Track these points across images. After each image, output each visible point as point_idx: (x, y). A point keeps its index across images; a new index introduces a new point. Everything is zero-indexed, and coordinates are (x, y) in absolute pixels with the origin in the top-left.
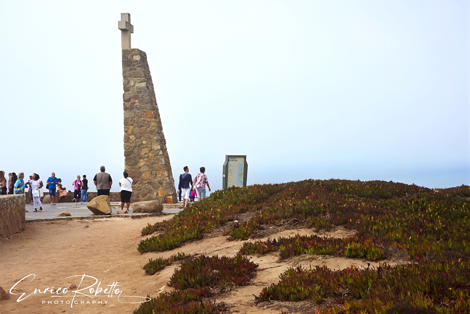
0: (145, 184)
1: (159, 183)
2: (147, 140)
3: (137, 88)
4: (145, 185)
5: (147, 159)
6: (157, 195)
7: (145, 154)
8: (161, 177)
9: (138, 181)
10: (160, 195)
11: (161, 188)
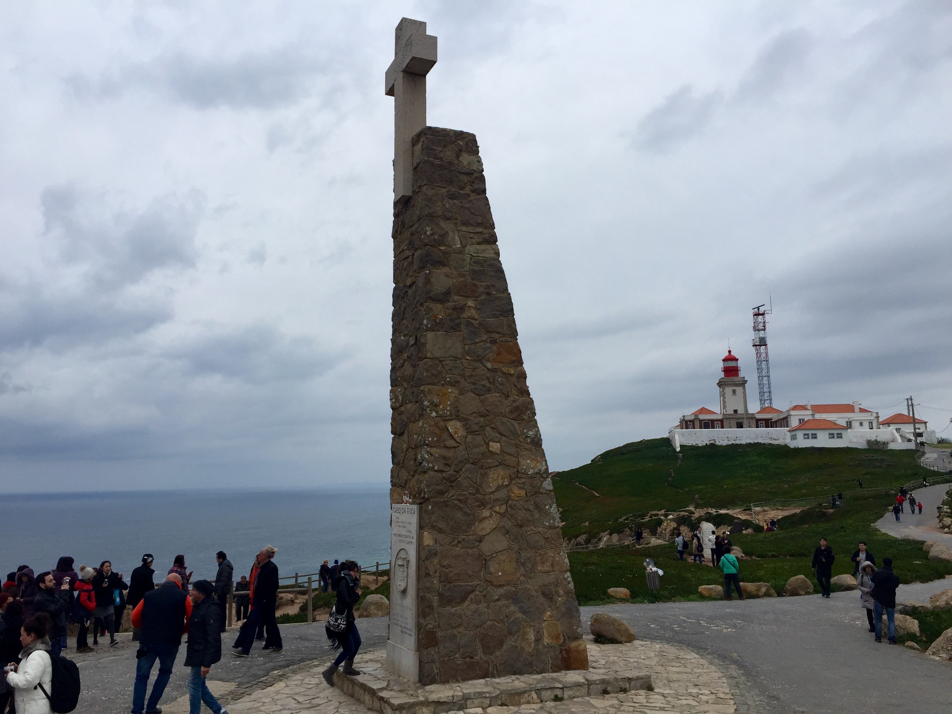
0: (498, 600)
1: (544, 594)
2: (504, 438)
3: (471, 259)
4: (499, 603)
5: (504, 507)
6: (538, 640)
7: (499, 488)
8: (549, 572)
9: (472, 591)
10: (546, 640)
11: (549, 613)
